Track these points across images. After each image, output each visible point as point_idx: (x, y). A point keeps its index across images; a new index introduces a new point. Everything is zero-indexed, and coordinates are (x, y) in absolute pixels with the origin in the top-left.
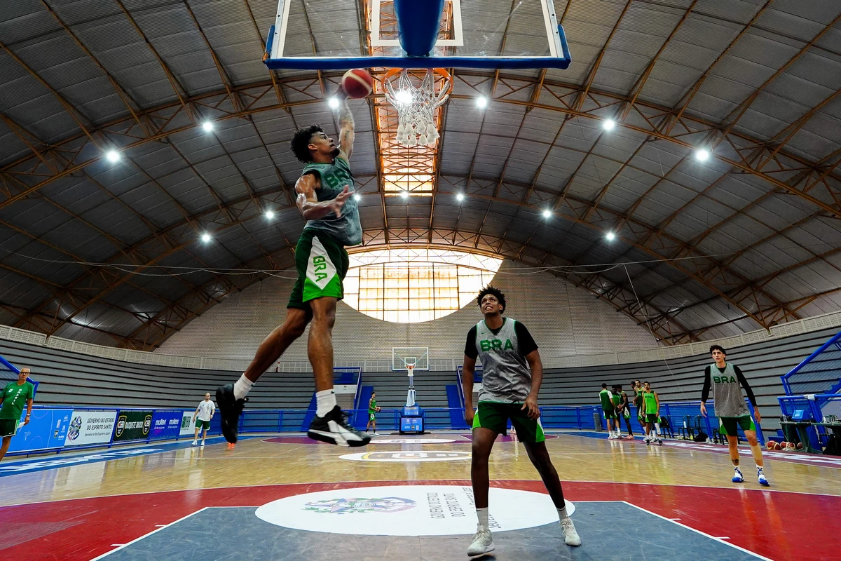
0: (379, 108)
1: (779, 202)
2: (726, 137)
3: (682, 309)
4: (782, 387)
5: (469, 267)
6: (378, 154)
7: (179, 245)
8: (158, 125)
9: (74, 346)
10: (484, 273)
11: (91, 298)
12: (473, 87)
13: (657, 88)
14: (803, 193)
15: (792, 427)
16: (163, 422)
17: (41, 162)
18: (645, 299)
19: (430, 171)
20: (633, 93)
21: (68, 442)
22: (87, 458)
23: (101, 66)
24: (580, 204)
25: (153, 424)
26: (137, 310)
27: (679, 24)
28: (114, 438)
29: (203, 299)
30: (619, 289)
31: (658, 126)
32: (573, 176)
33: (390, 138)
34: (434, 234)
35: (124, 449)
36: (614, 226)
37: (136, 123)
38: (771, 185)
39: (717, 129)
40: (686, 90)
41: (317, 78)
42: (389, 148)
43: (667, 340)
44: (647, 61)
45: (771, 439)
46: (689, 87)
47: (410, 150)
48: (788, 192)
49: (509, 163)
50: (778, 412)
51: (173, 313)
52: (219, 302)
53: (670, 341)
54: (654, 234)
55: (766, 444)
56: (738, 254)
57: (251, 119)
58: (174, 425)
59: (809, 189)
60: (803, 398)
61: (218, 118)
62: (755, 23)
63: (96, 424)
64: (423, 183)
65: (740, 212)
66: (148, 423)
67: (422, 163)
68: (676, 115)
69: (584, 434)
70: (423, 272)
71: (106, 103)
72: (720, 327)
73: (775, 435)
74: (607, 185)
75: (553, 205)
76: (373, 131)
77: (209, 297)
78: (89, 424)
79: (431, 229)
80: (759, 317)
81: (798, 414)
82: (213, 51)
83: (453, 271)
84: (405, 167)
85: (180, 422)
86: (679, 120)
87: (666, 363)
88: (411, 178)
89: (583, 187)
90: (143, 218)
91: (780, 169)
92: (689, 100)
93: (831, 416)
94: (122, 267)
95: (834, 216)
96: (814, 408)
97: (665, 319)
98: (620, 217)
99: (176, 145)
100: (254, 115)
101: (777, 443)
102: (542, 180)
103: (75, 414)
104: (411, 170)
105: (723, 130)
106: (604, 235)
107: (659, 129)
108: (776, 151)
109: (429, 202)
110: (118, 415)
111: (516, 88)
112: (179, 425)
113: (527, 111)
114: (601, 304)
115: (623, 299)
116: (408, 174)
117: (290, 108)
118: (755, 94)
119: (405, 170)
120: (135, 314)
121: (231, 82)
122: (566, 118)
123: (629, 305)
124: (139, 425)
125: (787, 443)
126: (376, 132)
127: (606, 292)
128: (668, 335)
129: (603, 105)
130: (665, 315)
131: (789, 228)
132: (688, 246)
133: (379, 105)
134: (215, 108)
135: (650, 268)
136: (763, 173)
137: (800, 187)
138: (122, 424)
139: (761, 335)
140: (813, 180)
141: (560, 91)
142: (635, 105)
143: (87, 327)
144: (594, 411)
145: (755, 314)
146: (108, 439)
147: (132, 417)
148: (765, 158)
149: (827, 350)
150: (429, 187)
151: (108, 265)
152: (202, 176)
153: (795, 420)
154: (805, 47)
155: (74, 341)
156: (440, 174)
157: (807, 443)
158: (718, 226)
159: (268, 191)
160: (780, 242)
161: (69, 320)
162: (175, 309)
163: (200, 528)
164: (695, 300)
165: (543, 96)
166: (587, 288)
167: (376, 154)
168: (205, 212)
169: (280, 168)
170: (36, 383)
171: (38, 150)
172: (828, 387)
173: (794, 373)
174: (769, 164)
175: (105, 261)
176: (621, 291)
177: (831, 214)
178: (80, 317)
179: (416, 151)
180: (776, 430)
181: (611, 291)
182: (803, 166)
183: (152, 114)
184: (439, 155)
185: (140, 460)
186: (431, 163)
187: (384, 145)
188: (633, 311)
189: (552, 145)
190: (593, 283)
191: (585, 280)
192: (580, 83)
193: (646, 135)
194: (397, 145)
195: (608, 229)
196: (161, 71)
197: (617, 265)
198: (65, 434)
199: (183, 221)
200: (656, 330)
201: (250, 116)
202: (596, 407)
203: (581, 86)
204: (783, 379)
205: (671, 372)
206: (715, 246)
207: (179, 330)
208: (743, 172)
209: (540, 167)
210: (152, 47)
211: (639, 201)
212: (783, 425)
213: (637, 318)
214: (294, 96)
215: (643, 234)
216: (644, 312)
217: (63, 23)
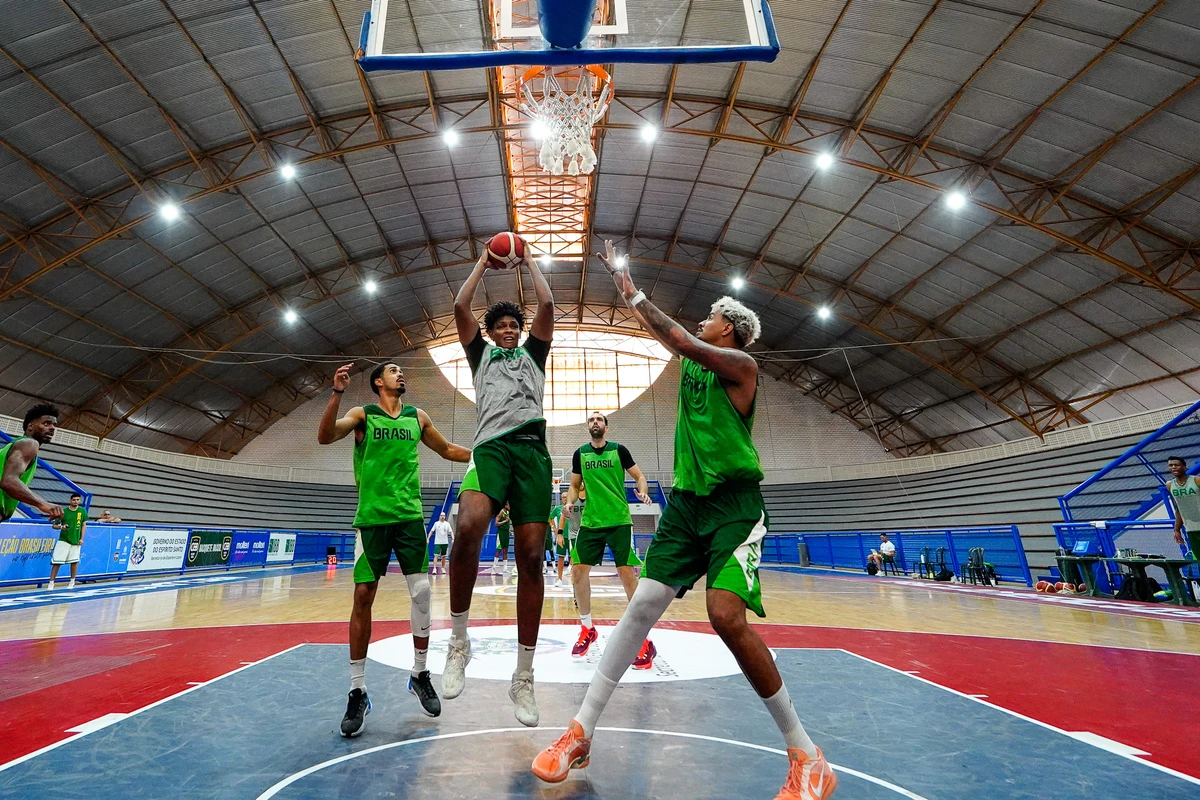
0: (511, 143)
1: (1063, 264)
2: (990, 175)
3: (921, 410)
4: (1061, 512)
5: (632, 354)
6: (510, 206)
7: (257, 325)
8: (224, 171)
9: (133, 451)
10: (652, 361)
11: (150, 392)
12: (637, 113)
13: (893, 108)
14: (1099, 251)
15: (1072, 565)
16: (245, 545)
17: (79, 220)
18: (870, 397)
19: (580, 227)
20: (859, 117)
21: (131, 567)
22: (155, 586)
23: (149, 95)
24: (782, 270)
25: (233, 547)
26: (207, 407)
27: (928, 17)
28: (186, 563)
29: (288, 393)
30: (835, 383)
31: (894, 162)
32: (773, 231)
33: (526, 184)
34: (586, 312)
35: (200, 575)
36: (829, 298)
37: (196, 169)
38: (1053, 242)
39: (979, 164)
40: (936, 110)
41: (428, 105)
42: (526, 198)
43: (900, 450)
44: (880, 71)
45: (1040, 579)
46: (940, 107)
47: (553, 201)
48: (1077, 250)
49: (687, 217)
50: (1054, 544)
51: (253, 412)
52: (310, 398)
53: (904, 451)
54: (885, 308)
55: (1035, 585)
56: (1000, 337)
57: (342, 161)
58: (259, 549)
59: (1108, 245)
60: (1090, 525)
61: (300, 161)
62: (1038, 12)
63: (164, 545)
64: (570, 243)
65: (1007, 279)
66: (227, 546)
67: (569, 217)
68: (920, 146)
69: (785, 570)
70: (572, 361)
71: (157, 143)
72: (972, 434)
73: (1048, 574)
74: (821, 244)
75: (746, 271)
76: (503, 175)
77: (297, 392)
78: (156, 546)
79: (581, 305)
80: (1029, 420)
81: (1081, 546)
82: (291, 71)
83: (611, 359)
84: (546, 222)
85: (266, 545)
86: (924, 152)
87: (899, 480)
88: (555, 237)
89: (786, 247)
90: (210, 291)
91: (1066, 218)
92: (939, 125)
93: (1127, 550)
94: (188, 353)
95: (1142, 282)
96: (1104, 540)
97: (897, 422)
98: (839, 287)
99: (249, 197)
100: (348, 156)
101: (1050, 584)
102: (731, 237)
103: (138, 533)
104: (555, 227)
105: (986, 166)
106: (815, 310)
107: (896, 165)
108: (1062, 193)
109: (580, 269)
110: (191, 535)
111: (695, 113)
112: (265, 550)
113: (711, 144)
114: (809, 402)
115: (839, 395)
116: (551, 232)
117: (393, 146)
118: (1034, 115)
119: (546, 227)
120: (206, 413)
121: (316, 112)
122: (766, 154)
123: (848, 404)
124: (217, 548)
125: (1065, 584)
126: (507, 176)
127: (818, 387)
128: (901, 444)
129: (815, 134)
130: (898, 418)
131: (1077, 300)
132: (932, 325)
133: (511, 140)
134: (297, 147)
135: (878, 355)
136: (1041, 224)
137: (1094, 243)
138: (195, 547)
139: (1031, 444)
140: (1114, 233)
141: (756, 116)
142: (864, 134)
143: (147, 428)
144: (799, 541)
145: (1023, 416)
146: (179, 564)
147: (207, 538)
148: (1045, 203)
149: (1122, 464)
150: (578, 249)
151: (170, 350)
152: (283, 237)
153: (1075, 554)
154: (1111, 45)
155: (133, 446)
156: (593, 232)
157: (1092, 585)
158: (974, 299)
159: (369, 256)
160: (1063, 319)
161: (125, 420)
162: (255, 406)
163: (296, 667)
164: (942, 397)
165: (734, 123)
166: (791, 382)
167: (508, 206)
168: (288, 284)
169: (382, 226)
170: (90, 495)
171: (76, 205)
172: (1125, 512)
173: (1076, 493)
174: (1051, 211)
175: (166, 346)
176: (837, 385)
177: (1137, 280)
178: (138, 417)
179: (560, 201)
180: (1049, 568)
181: (824, 386)
182: (1100, 214)
183: (216, 157)
184: (591, 206)
185: (220, 591)
186: (580, 218)
187: (518, 194)
188: (853, 413)
189: (745, 190)
190: (799, 376)
191: (788, 371)
192: (786, 104)
193: (875, 174)
194: (535, 193)
195: (820, 302)
196: (225, 99)
197: (834, 350)
198: (127, 557)
199: (260, 296)
200: (885, 437)
201: (341, 157)
202: (803, 536)
203: (787, 109)
204: (1061, 500)
205: (905, 492)
206: (970, 325)
207: (261, 433)
208: (1013, 223)
209: (727, 223)
210: (212, 68)
211: (865, 264)
212: (1059, 561)
213: (859, 422)
214: (398, 129)
215: (871, 310)
216: (869, 413)
217: (98, 38)
